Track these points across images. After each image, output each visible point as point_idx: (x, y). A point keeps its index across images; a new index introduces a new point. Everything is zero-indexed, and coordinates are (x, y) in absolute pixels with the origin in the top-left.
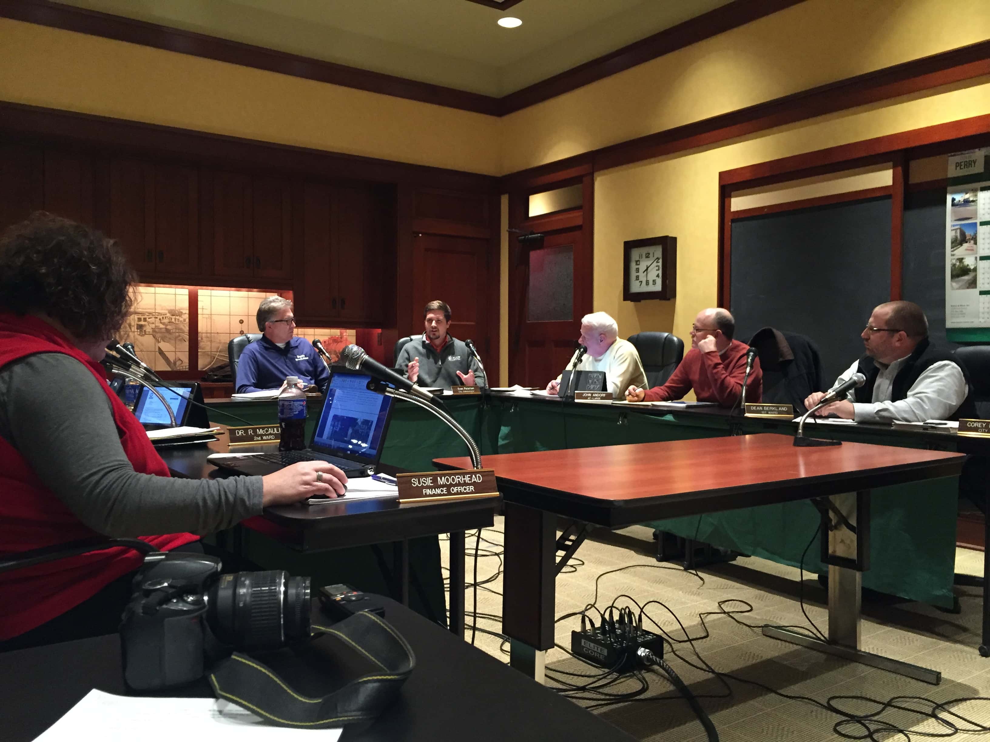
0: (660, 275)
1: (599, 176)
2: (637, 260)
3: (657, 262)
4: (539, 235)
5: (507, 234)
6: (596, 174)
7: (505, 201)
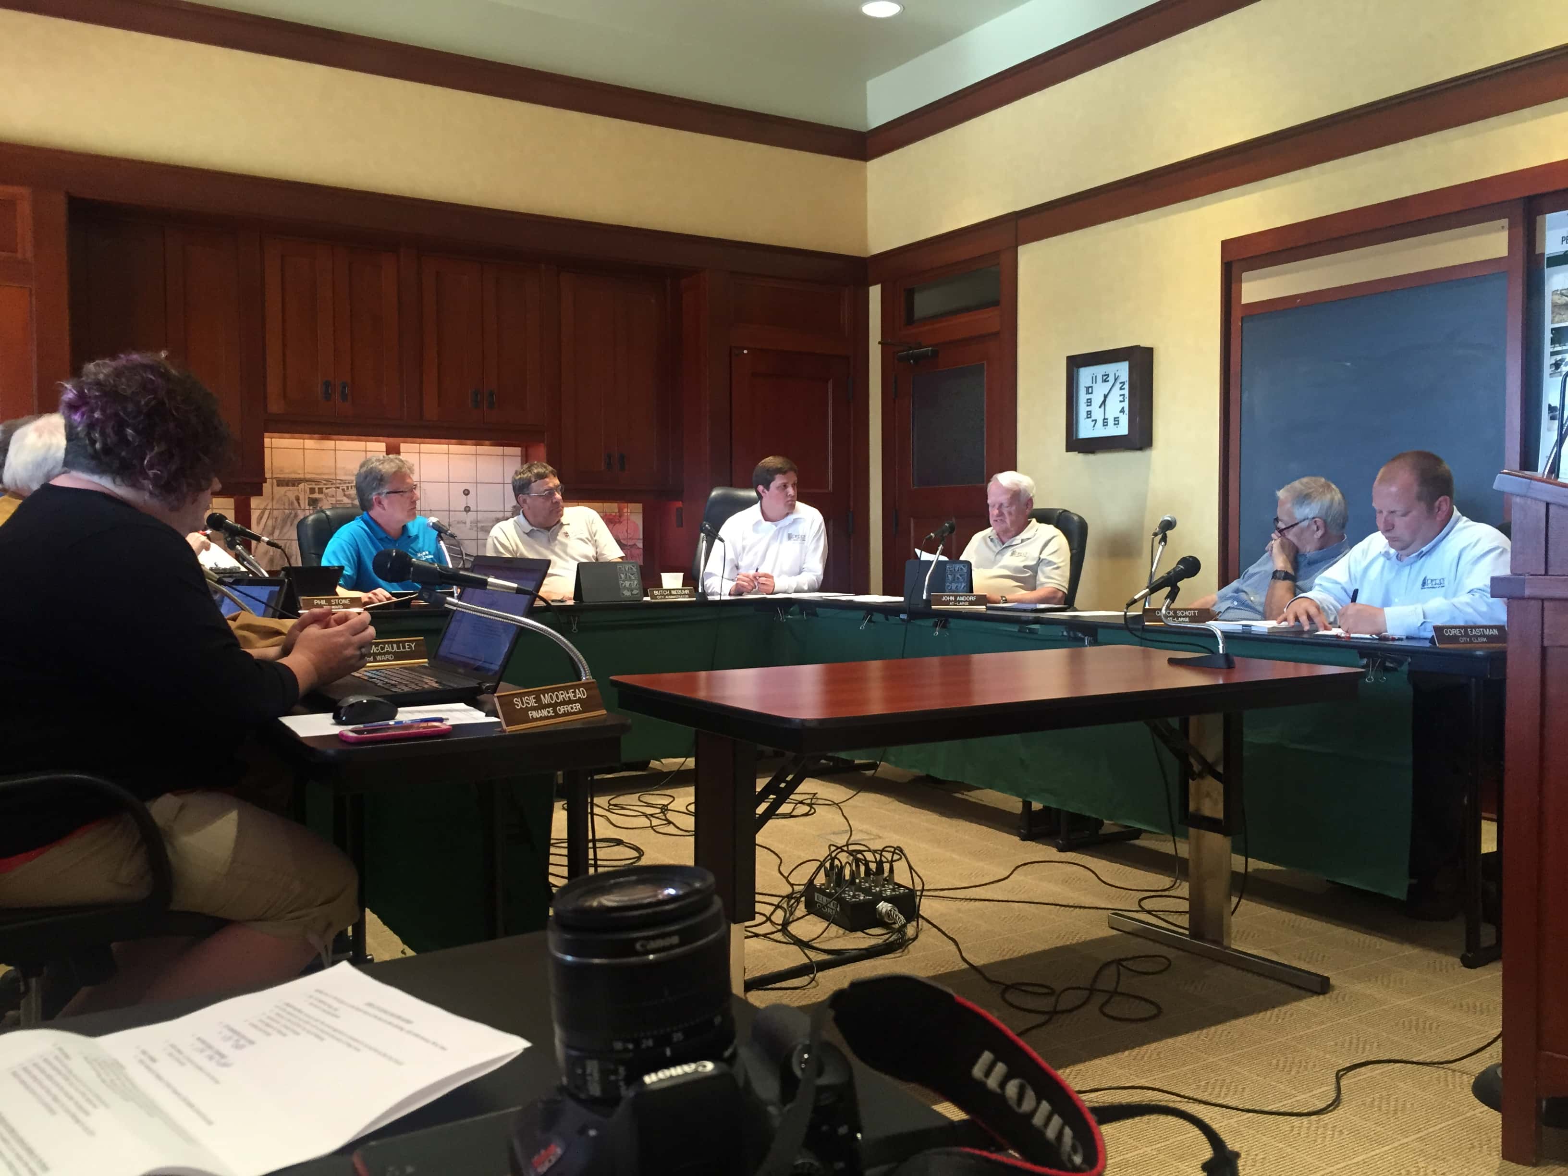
0: (1127, 410)
1: (1025, 251)
2: (1091, 385)
3: (1121, 389)
4: (930, 348)
5: (880, 346)
6: (1020, 249)
7: (875, 295)
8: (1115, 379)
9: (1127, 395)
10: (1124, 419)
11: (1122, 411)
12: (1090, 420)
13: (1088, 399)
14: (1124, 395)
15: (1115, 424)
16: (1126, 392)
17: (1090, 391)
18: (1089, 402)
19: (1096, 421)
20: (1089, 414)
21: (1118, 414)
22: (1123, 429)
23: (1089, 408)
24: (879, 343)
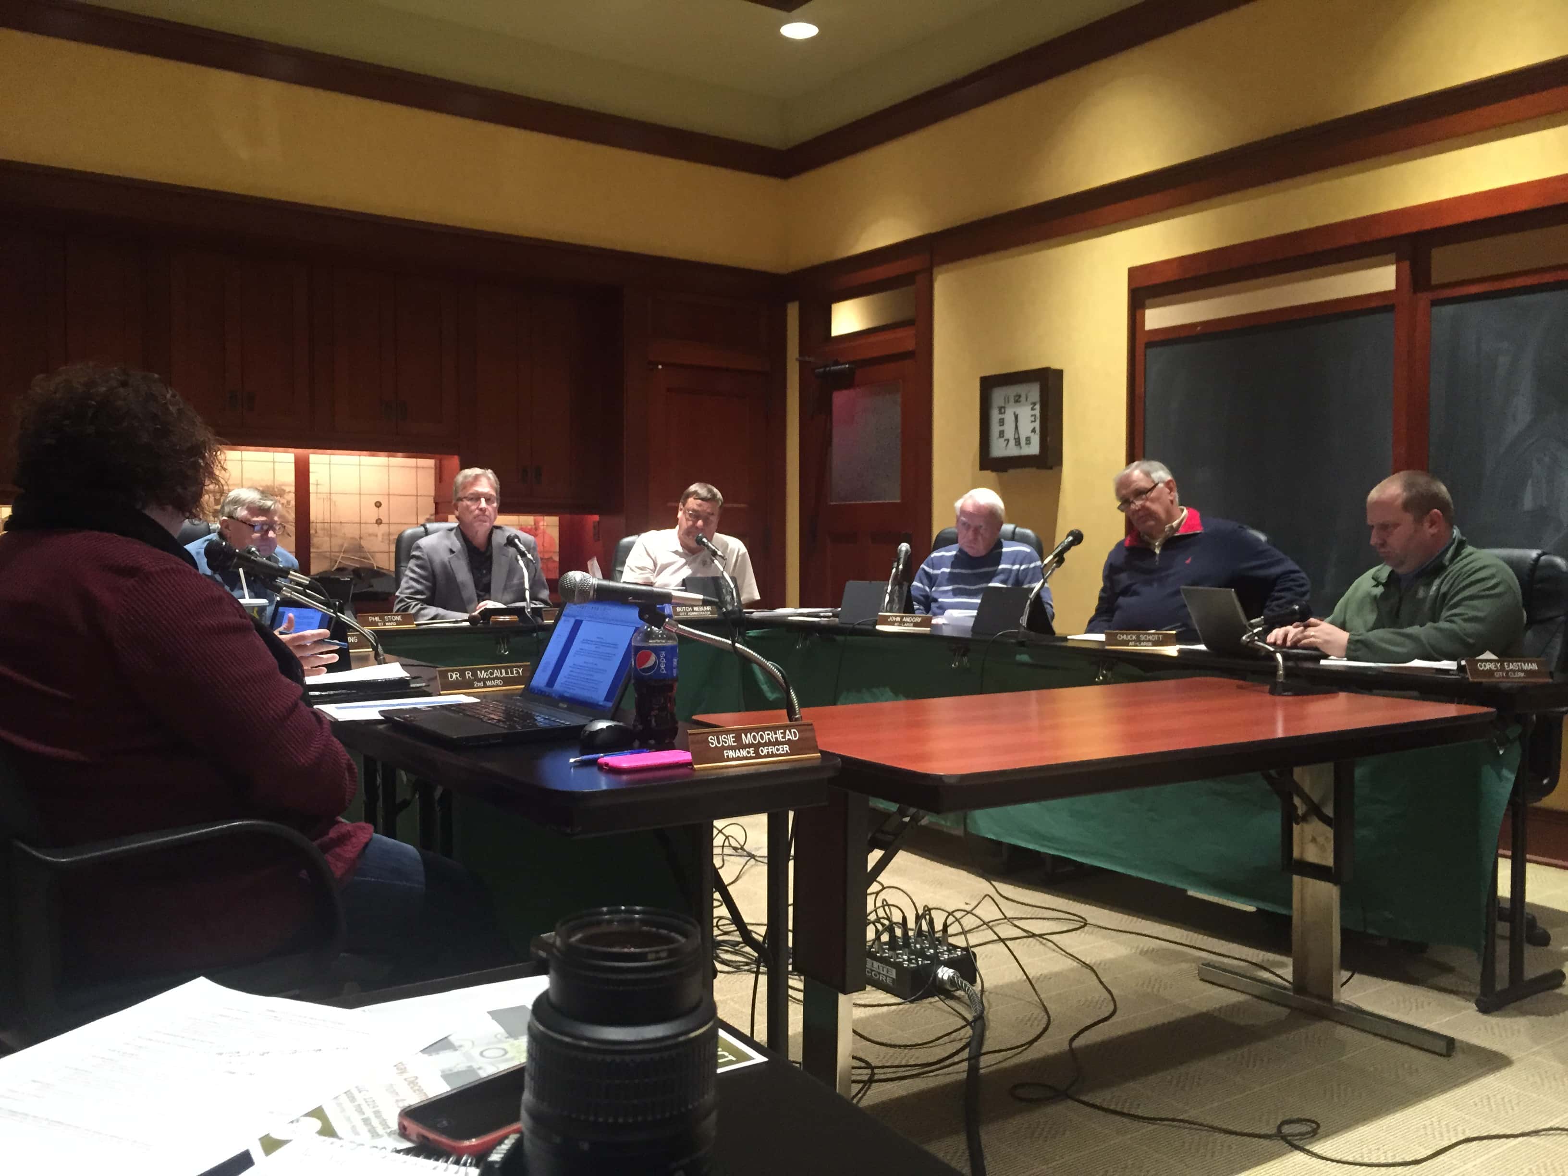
0: (1038, 430)
1: (941, 273)
2: (1003, 405)
3: (1033, 409)
4: (847, 366)
5: (797, 364)
6: (935, 271)
7: (793, 312)
8: (1027, 399)
9: (1038, 415)
10: (1036, 439)
11: (1034, 431)
12: (1003, 440)
13: (1000, 419)
14: (1034, 416)
15: (1027, 444)
16: (1037, 412)
17: (1003, 411)
18: (1002, 422)
19: (1008, 440)
20: (1002, 434)
21: (1029, 434)
22: (1034, 449)
23: (1001, 428)
24: (797, 359)
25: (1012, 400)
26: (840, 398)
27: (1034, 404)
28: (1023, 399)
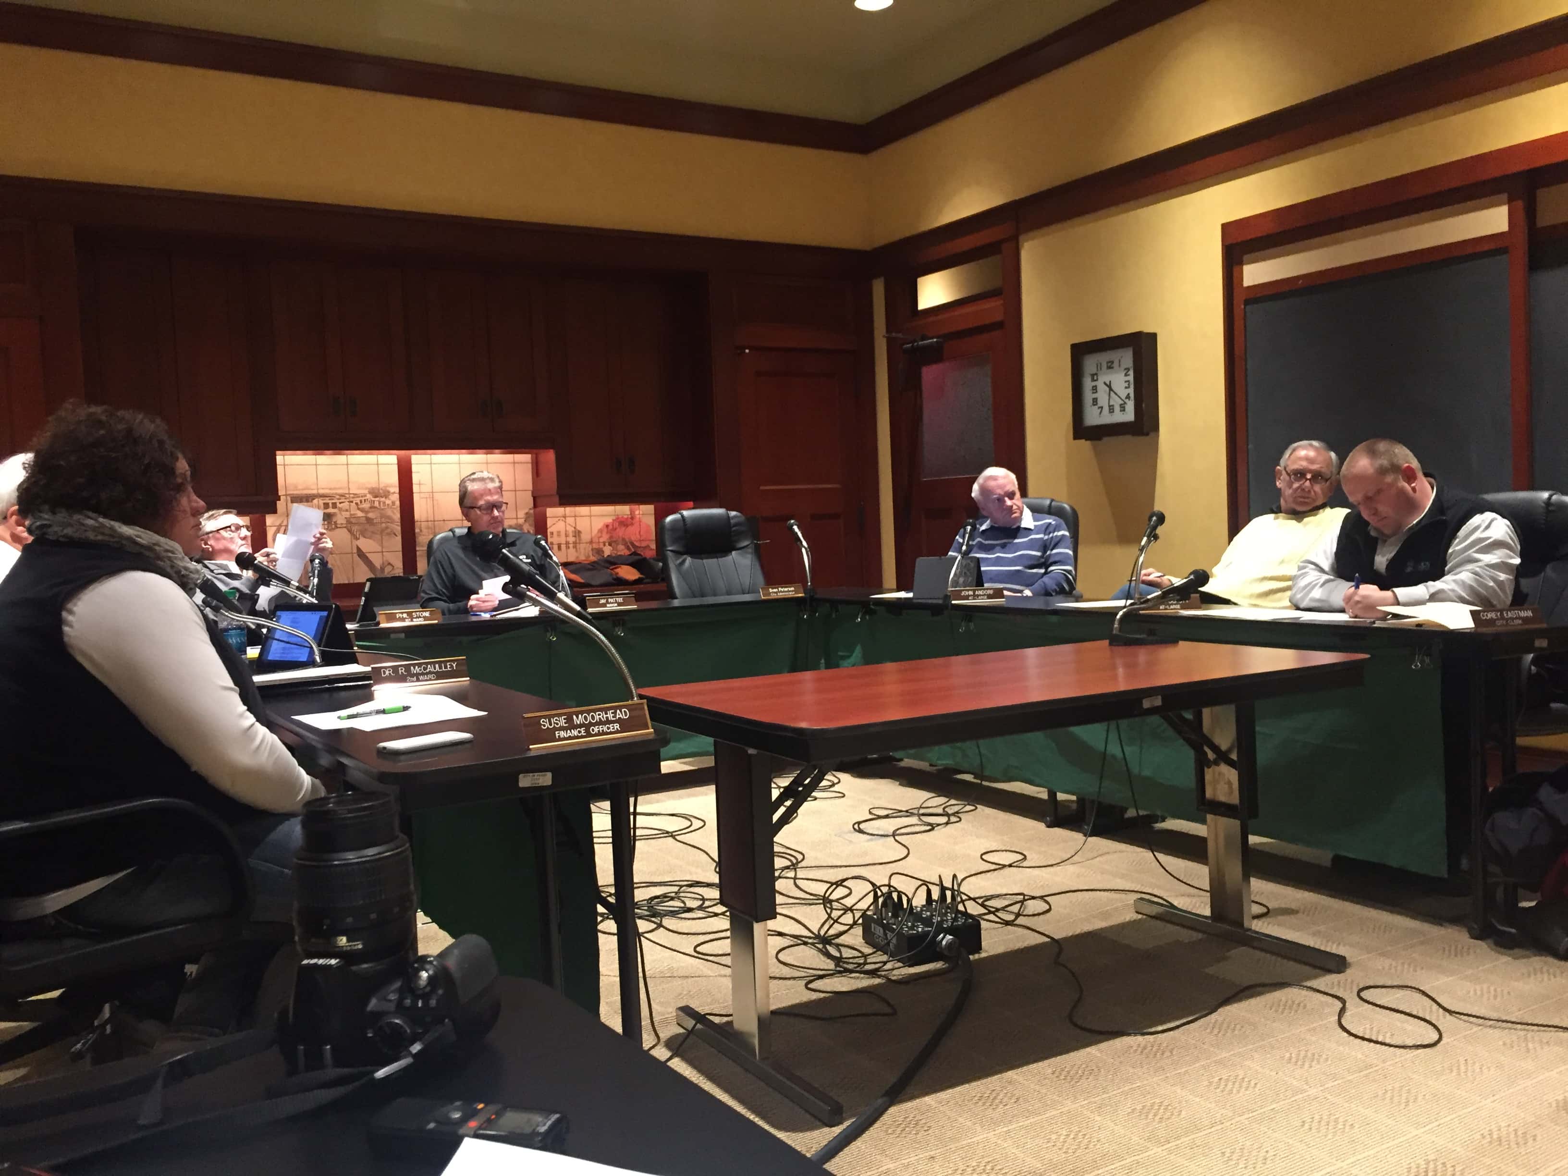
0: (1132, 395)
1: (1027, 241)
2: (1094, 371)
3: (1126, 375)
4: (935, 340)
5: (885, 340)
6: (1021, 238)
7: (878, 288)
8: (1120, 366)
9: (1132, 381)
10: (1130, 406)
11: (1128, 397)
12: (1096, 407)
13: (1093, 387)
14: (1128, 381)
15: (1121, 411)
16: (1131, 378)
17: (1095, 378)
18: (1095, 389)
19: (1102, 408)
20: (1095, 401)
21: (1123, 400)
22: (1129, 416)
23: (1095, 396)
25: (1104, 366)
26: (929, 374)
27: (1128, 369)
28: (1116, 365)
